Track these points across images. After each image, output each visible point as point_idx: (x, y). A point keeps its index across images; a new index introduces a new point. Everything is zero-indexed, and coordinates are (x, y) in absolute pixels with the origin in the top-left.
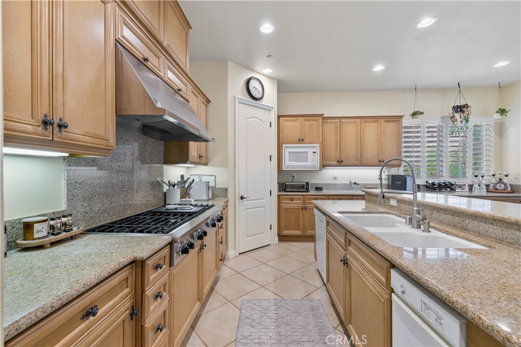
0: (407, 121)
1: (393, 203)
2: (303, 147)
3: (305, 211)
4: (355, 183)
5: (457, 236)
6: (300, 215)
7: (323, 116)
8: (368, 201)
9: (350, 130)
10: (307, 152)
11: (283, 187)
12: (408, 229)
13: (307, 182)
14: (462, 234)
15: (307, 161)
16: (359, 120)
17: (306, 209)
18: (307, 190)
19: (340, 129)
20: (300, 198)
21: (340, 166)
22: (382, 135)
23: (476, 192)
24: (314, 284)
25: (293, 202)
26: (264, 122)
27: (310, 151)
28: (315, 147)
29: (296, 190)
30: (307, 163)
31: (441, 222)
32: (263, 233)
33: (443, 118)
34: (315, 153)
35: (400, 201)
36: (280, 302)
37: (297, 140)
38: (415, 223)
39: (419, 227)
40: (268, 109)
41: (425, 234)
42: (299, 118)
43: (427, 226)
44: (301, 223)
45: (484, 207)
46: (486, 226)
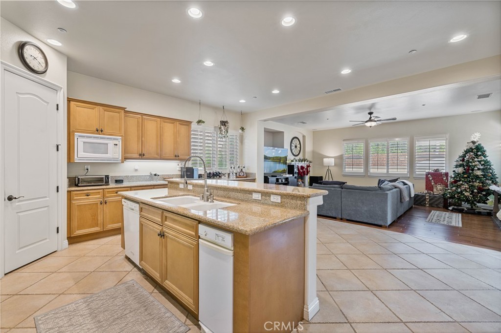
0: (194, 126)
1: (190, 187)
2: (101, 138)
3: (105, 205)
4: (155, 175)
5: (226, 202)
6: (99, 211)
7: (126, 110)
8: (170, 188)
9: (151, 127)
10: (107, 144)
11: (74, 182)
12: (202, 203)
13: (107, 175)
14: (228, 200)
15: (107, 154)
16: (159, 119)
17: (106, 203)
18: (107, 183)
19: (142, 124)
20: (99, 192)
21: (142, 159)
22: (178, 135)
23: (231, 178)
24: (125, 270)
25: (89, 197)
26: (48, 103)
27: (111, 143)
28: (117, 139)
29: (93, 184)
30: (106, 155)
31: (218, 196)
32: (46, 239)
33: (215, 127)
34: (117, 145)
35: (194, 185)
36: (91, 298)
37: (95, 129)
38: (206, 199)
39: (208, 201)
40: (54, 89)
41: (211, 204)
42: (97, 107)
43: (212, 199)
44: (99, 218)
45: (235, 184)
46: (237, 194)
